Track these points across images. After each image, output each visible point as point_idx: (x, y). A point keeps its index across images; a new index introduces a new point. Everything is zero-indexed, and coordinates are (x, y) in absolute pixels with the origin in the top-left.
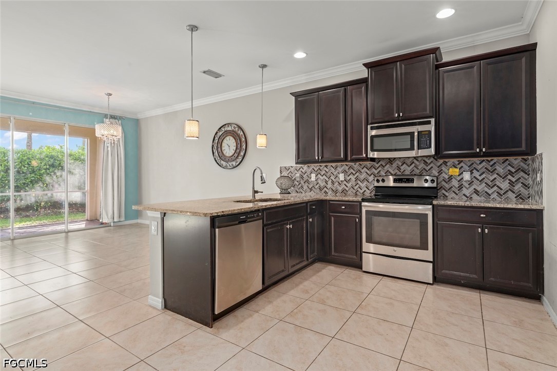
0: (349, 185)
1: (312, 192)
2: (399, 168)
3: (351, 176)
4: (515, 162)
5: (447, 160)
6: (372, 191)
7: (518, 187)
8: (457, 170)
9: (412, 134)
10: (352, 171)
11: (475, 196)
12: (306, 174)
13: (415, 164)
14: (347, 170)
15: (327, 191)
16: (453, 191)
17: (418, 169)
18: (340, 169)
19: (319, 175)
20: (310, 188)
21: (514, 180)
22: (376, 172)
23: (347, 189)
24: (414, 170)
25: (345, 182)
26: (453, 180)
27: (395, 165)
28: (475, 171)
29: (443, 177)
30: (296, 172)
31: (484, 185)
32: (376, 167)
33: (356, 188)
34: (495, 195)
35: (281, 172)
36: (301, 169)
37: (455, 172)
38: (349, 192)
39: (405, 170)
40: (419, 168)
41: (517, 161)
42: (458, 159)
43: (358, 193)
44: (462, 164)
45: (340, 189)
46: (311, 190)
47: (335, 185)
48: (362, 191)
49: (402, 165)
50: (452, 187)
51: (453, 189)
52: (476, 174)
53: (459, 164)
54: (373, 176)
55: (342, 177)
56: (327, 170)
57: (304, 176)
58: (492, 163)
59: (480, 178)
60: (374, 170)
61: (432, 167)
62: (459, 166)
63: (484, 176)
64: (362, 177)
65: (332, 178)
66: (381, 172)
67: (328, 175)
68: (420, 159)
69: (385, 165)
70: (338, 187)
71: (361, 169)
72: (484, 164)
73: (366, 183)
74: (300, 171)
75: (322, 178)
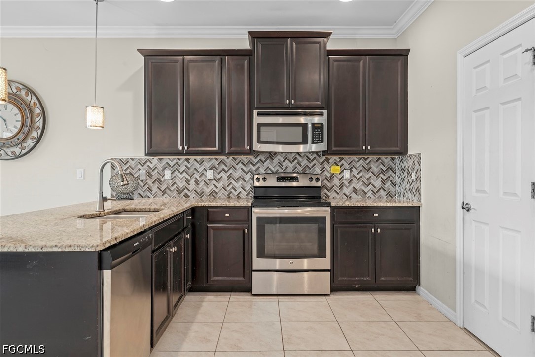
0: (220, 185)
1: (166, 195)
2: (280, 165)
3: (222, 174)
4: (386, 161)
5: (329, 157)
6: (249, 192)
7: (388, 185)
8: (338, 168)
9: (305, 126)
10: (223, 166)
11: (353, 195)
12: (156, 170)
13: (298, 160)
14: (217, 166)
15: (189, 193)
16: (335, 191)
17: (301, 166)
18: (207, 165)
19: (177, 172)
20: (163, 189)
21: (385, 178)
22: (254, 168)
23: (217, 190)
24: (296, 167)
25: (214, 182)
26: (335, 178)
27: (276, 161)
28: (354, 169)
29: (326, 175)
30: (139, 166)
31: (361, 183)
32: (254, 162)
33: (228, 189)
34: (370, 194)
35: (113, 167)
36: (148, 163)
37: (336, 169)
38: (219, 195)
39: (287, 167)
40: (302, 164)
41: (386, 159)
42: (339, 157)
43: (231, 195)
44: (343, 162)
45: (207, 190)
46: (164, 192)
47: (200, 186)
48: (236, 193)
49: (284, 161)
50: (333, 186)
51: (335, 188)
52: (355, 172)
53: (340, 161)
54: (250, 173)
55: (210, 174)
56: (189, 166)
57: (153, 173)
58: (368, 161)
59: (358, 176)
60: (251, 166)
61: (315, 164)
62: (340, 164)
63: (361, 174)
64: (236, 175)
65: (197, 175)
66: (260, 169)
67: (190, 171)
68: (302, 155)
69: (265, 161)
70: (205, 188)
71: (235, 165)
72: (361, 161)
73: (241, 182)
74: (146, 166)
75: (181, 176)
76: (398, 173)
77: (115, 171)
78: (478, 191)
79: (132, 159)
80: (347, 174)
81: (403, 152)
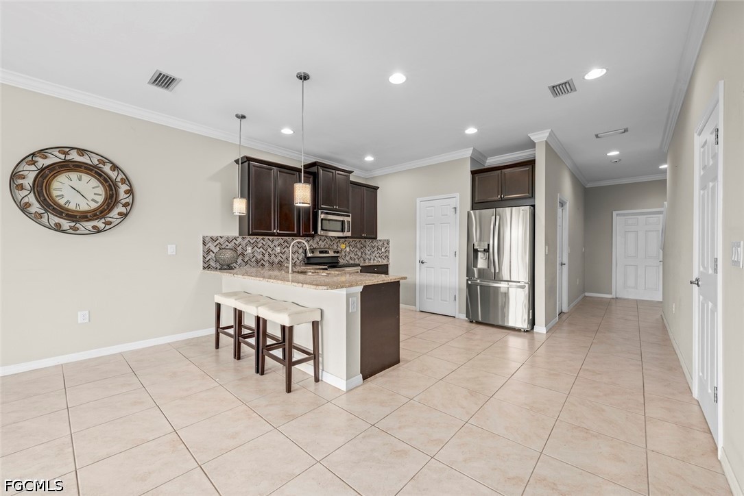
0: (284, 257)
1: (248, 265)
3: (285, 249)
5: (340, 239)
9: (343, 222)
10: (286, 244)
12: (241, 246)
14: (282, 244)
15: (264, 263)
16: (343, 259)
18: (276, 243)
19: (256, 248)
20: (246, 261)
23: (282, 260)
24: (325, 245)
25: (281, 254)
26: (343, 251)
27: (315, 241)
28: (350, 246)
29: (339, 250)
30: (227, 243)
31: (354, 254)
34: (357, 260)
35: (204, 244)
36: (234, 241)
37: (343, 246)
38: (284, 263)
39: (321, 245)
40: (328, 243)
42: (345, 239)
45: (277, 261)
46: (247, 263)
47: (271, 258)
48: (293, 262)
49: (319, 241)
50: (342, 256)
52: (351, 248)
54: (301, 249)
55: (278, 249)
56: (264, 243)
57: (238, 249)
58: (356, 242)
59: (352, 250)
60: (302, 244)
61: (334, 243)
62: (345, 243)
64: (294, 249)
65: (269, 250)
67: (265, 247)
69: (310, 241)
70: (274, 259)
73: (297, 254)
74: (232, 243)
75: (259, 251)
76: (369, 248)
77: (207, 247)
78: (428, 255)
79: (222, 238)
80: (348, 249)
81: (376, 238)
